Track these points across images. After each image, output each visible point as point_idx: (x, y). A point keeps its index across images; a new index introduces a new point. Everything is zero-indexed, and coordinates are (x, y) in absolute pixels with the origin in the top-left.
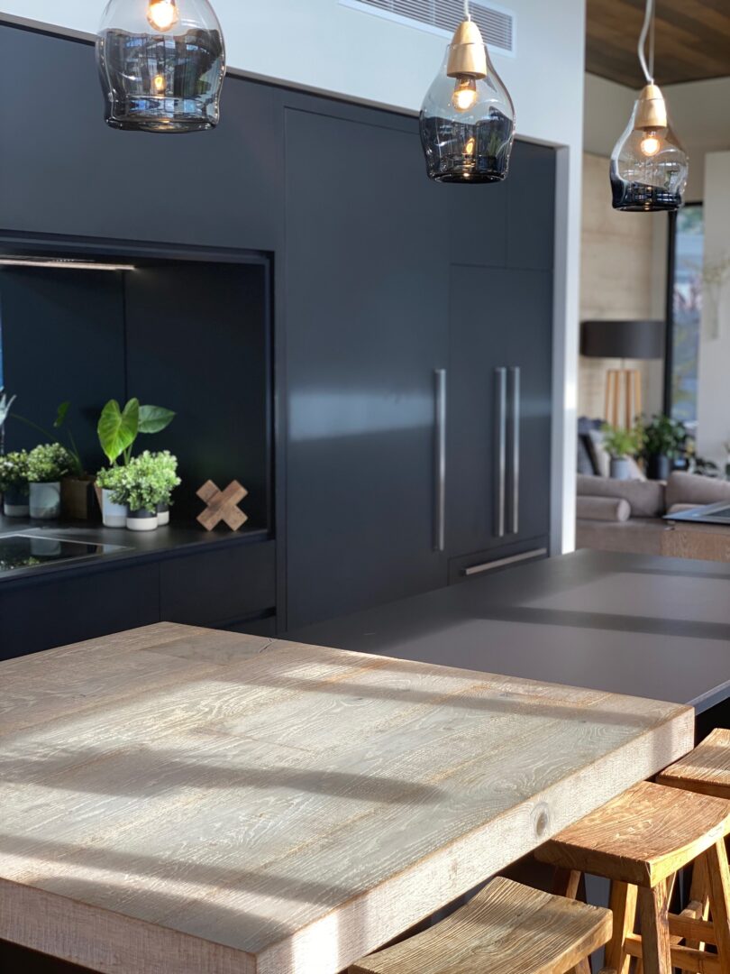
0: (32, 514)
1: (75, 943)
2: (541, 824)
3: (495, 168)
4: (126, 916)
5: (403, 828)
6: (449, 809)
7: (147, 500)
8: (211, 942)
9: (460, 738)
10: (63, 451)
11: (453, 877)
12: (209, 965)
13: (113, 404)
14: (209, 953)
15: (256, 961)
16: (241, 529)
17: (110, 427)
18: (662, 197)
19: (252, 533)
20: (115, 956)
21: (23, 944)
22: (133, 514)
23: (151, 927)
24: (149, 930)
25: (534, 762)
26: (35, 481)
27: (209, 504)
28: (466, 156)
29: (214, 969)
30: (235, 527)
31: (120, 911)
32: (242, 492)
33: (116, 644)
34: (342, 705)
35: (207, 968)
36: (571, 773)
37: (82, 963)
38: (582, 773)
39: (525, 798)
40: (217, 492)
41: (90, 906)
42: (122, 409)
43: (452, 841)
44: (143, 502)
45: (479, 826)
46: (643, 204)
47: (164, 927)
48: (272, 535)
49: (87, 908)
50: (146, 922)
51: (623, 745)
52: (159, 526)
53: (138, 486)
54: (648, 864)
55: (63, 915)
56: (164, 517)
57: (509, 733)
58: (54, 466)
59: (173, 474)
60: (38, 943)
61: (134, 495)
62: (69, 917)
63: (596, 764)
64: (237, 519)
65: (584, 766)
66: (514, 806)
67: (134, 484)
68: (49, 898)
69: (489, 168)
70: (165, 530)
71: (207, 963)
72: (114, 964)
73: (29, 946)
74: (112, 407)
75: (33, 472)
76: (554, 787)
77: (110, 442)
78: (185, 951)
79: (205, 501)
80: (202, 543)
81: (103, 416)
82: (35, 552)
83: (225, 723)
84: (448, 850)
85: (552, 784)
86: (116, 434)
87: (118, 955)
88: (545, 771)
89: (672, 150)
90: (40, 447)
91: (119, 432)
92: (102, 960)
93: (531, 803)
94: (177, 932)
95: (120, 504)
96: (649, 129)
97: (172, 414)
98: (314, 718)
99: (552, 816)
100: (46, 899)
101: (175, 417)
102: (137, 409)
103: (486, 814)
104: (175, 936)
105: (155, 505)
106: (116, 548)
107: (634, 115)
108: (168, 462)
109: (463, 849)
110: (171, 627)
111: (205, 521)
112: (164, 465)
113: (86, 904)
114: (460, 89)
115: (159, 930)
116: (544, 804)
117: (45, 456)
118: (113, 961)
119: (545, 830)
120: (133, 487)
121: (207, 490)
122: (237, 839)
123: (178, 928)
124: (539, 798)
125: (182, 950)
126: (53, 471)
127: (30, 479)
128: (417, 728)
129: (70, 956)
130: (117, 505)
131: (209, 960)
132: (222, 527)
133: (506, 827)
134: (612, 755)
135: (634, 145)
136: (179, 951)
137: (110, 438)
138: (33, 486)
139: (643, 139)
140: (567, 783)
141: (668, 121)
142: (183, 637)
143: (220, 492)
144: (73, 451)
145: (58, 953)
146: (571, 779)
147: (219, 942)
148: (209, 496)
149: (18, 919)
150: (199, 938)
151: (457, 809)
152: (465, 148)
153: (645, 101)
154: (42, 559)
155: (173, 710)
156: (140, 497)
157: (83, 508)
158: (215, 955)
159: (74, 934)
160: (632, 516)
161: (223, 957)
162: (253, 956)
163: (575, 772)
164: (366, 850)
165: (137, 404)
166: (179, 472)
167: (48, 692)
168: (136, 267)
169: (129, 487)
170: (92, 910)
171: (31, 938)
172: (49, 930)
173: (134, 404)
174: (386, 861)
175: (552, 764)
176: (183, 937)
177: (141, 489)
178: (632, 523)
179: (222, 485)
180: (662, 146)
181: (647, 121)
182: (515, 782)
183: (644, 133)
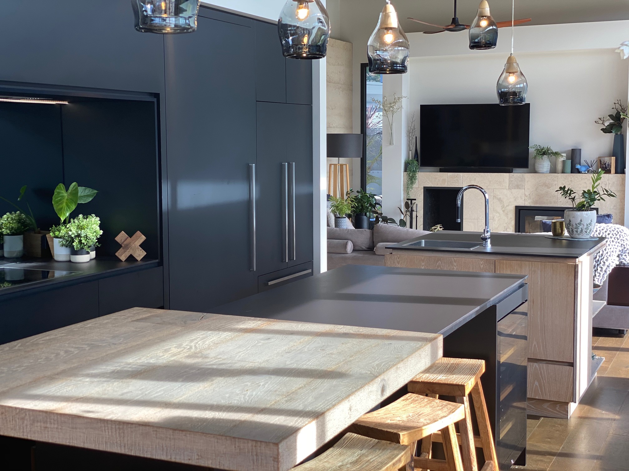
0: (6, 255)
1: (174, 451)
2: (383, 390)
3: (320, 51)
4: (204, 433)
5: (322, 391)
6: (340, 383)
7: (85, 244)
8: (253, 440)
9: (331, 353)
10: (23, 216)
11: (350, 413)
12: (252, 452)
13: (61, 185)
14: (252, 446)
15: (278, 446)
16: (142, 260)
17: (60, 200)
18: (397, 66)
19: (149, 262)
20: (198, 455)
21: (142, 455)
22: (74, 252)
23: (218, 437)
24: (218, 439)
25: (374, 362)
26: (8, 235)
27: (123, 245)
28: (304, 45)
29: (255, 453)
30: (139, 259)
31: (200, 431)
32: (143, 238)
33: (115, 319)
34: (261, 342)
35: (251, 453)
36: (394, 365)
37: (178, 460)
38: (399, 366)
39: (377, 377)
40: (128, 238)
41: (182, 431)
42: (67, 190)
43: (349, 396)
44: (82, 245)
45: (359, 389)
46: (386, 70)
47: (226, 436)
48: (161, 264)
49: (181, 432)
50: (216, 435)
51: (414, 353)
52: (91, 260)
53: (79, 236)
54: (399, 435)
55: (166, 437)
56: (93, 254)
57: (355, 350)
58: (19, 225)
59: (98, 228)
60: (151, 454)
61: (77, 241)
62: (170, 438)
63: (404, 361)
64: (140, 254)
65: (399, 362)
66: (372, 380)
67: (76, 234)
68: (158, 430)
69: (318, 51)
70: (94, 262)
71: (251, 451)
72: (197, 459)
73: (145, 456)
74: (61, 187)
75: (6, 229)
76: (388, 371)
77: (61, 209)
78: (238, 447)
79: (121, 244)
80: (118, 269)
81: (55, 193)
82: (8, 278)
83: (202, 353)
84: (348, 399)
85: (387, 370)
86: (64, 204)
87: (199, 454)
88: (381, 365)
89: (401, 41)
90: (8, 214)
91: (66, 203)
92: (190, 458)
93: (379, 379)
94: (234, 438)
95: (67, 247)
96: (388, 29)
97: (96, 191)
98: (249, 349)
99: (387, 386)
100: (156, 431)
101: (97, 194)
102: (77, 188)
103: (360, 384)
104: (233, 440)
105: (89, 247)
106: (64, 273)
107: (379, 21)
108: (95, 221)
109: (354, 399)
110: (142, 309)
111: (121, 255)
112: (93, 222)
113: (180, 430)
114: (300, 8)
115: (223, 438)
116: (384, 380)
117: (12, 219)
118: (196, 457)
119: (385, 393)
120: (76, 236)
121: (121, 237)
122: (241, 400)
123: (233, 436)
124: (382, 377)
125: (237, 446)
126: (18, 228)
127: (5, 233)
128: (306, 350)
129: (171, 458)
130: (64, 248)
131: (252, 449)
132: (131, 259)
133: (370, 390)
134: (410, 357)
135: (379, 37)
136: (235, 447)
137: (61, 206)
138: (6, 238)
139: (385, 34)
140: (393, 370)
141: (398, 24)
142: (152, 314)
143: (129, 238)
144: (31, 216)
145: (164, 457)
146: (395, 368)
147: (258, 440)
148: (123, 241)
149: (139, 443)
150: (246, 439)
151: (345, 383)
152: (303, 40)
153: (386, 13)
154: (13, 282)
155: (170, 348)
156: (80, 241)
157: (38, 250)
158: (255, 446)
159: (173, 447)
160: (354, 250)
161: (260, 447)
162: (277, 444)
163: (396, 364)
164: (309, 401)
165: (77, 185)
166: (101, 227)
167: (93, 343)
168: (68, 103)
169: (73, 236)
170: (184, 433)
171: (147, 452)
172: (158, 447)
173: (75, 186)
174: (321, 405)
175: (382, 362)
176: (237, 440)
177: (81, 237)
178: (355, 254)
179: (130, 234)
180: (396, 38)
181: (387, 25)
182: (369, 371)
183: (385, 31)
